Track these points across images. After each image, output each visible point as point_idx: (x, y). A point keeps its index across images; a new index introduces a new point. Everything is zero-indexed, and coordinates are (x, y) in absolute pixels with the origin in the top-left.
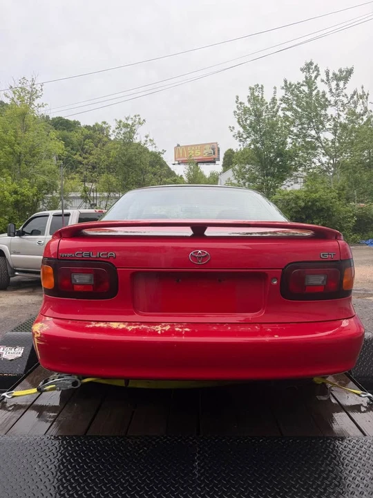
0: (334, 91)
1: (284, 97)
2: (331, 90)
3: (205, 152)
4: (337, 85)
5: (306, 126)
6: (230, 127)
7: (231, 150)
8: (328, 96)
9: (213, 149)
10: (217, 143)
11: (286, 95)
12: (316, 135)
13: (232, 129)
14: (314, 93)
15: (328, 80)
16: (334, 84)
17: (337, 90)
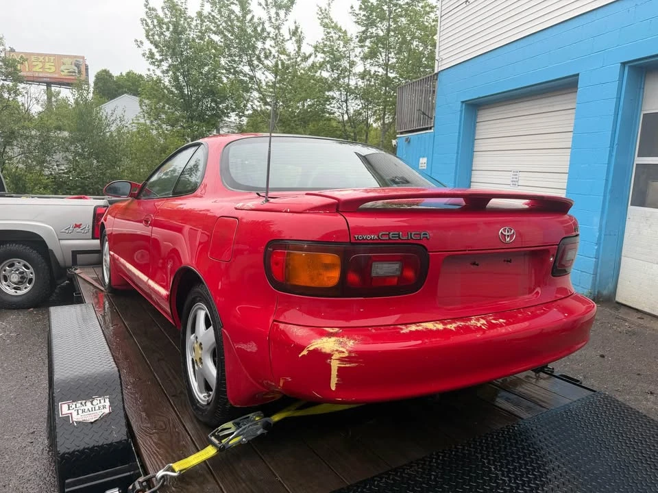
0: (273, 20)
1: (210, 14)
2: (270, 18)
3: (63, 68)
4: (277, 14)
5: (237, 59)
6: (136, 41)
7: (106, 72)
8: (267, 25)
9: (77, 65)
10: (83, 58)
11: (212, 11)
12: (251, 73)
13: (139, 44)
14: (249, 17)
15: (267, 5)
16: (273, 11)
17: (277, 20)
